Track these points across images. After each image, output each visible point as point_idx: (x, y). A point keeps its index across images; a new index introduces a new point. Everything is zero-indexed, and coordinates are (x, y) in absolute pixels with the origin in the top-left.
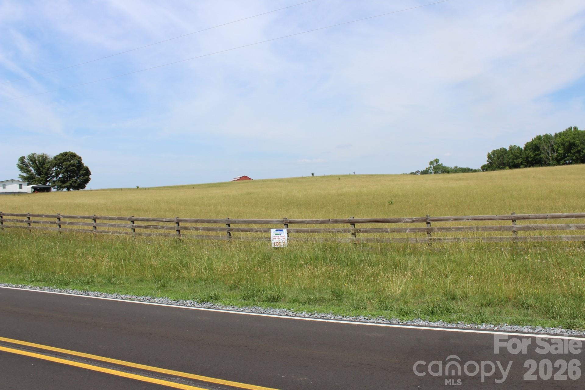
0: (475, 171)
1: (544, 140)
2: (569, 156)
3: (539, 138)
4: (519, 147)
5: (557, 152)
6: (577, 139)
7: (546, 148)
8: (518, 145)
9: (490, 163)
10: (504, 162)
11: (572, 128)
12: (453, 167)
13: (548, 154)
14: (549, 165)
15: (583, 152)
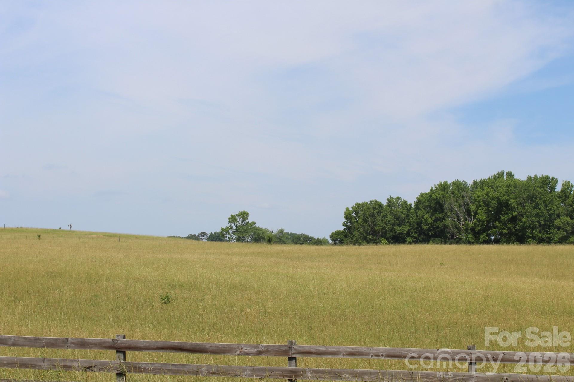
0: (319, 242)
1: (453, 193)
2: (495, 227)
3: (444, 187)
4: (405, 202)
5: (475, 216)
6: (512, 196)
7: (455, 208)
8: (404, 198)
9: (349, 228)
10: (376, 228)
11: (503, 173)
12: (275, 231)
13: (459, 220)
14: (459, 241)
15: (520, 221)
